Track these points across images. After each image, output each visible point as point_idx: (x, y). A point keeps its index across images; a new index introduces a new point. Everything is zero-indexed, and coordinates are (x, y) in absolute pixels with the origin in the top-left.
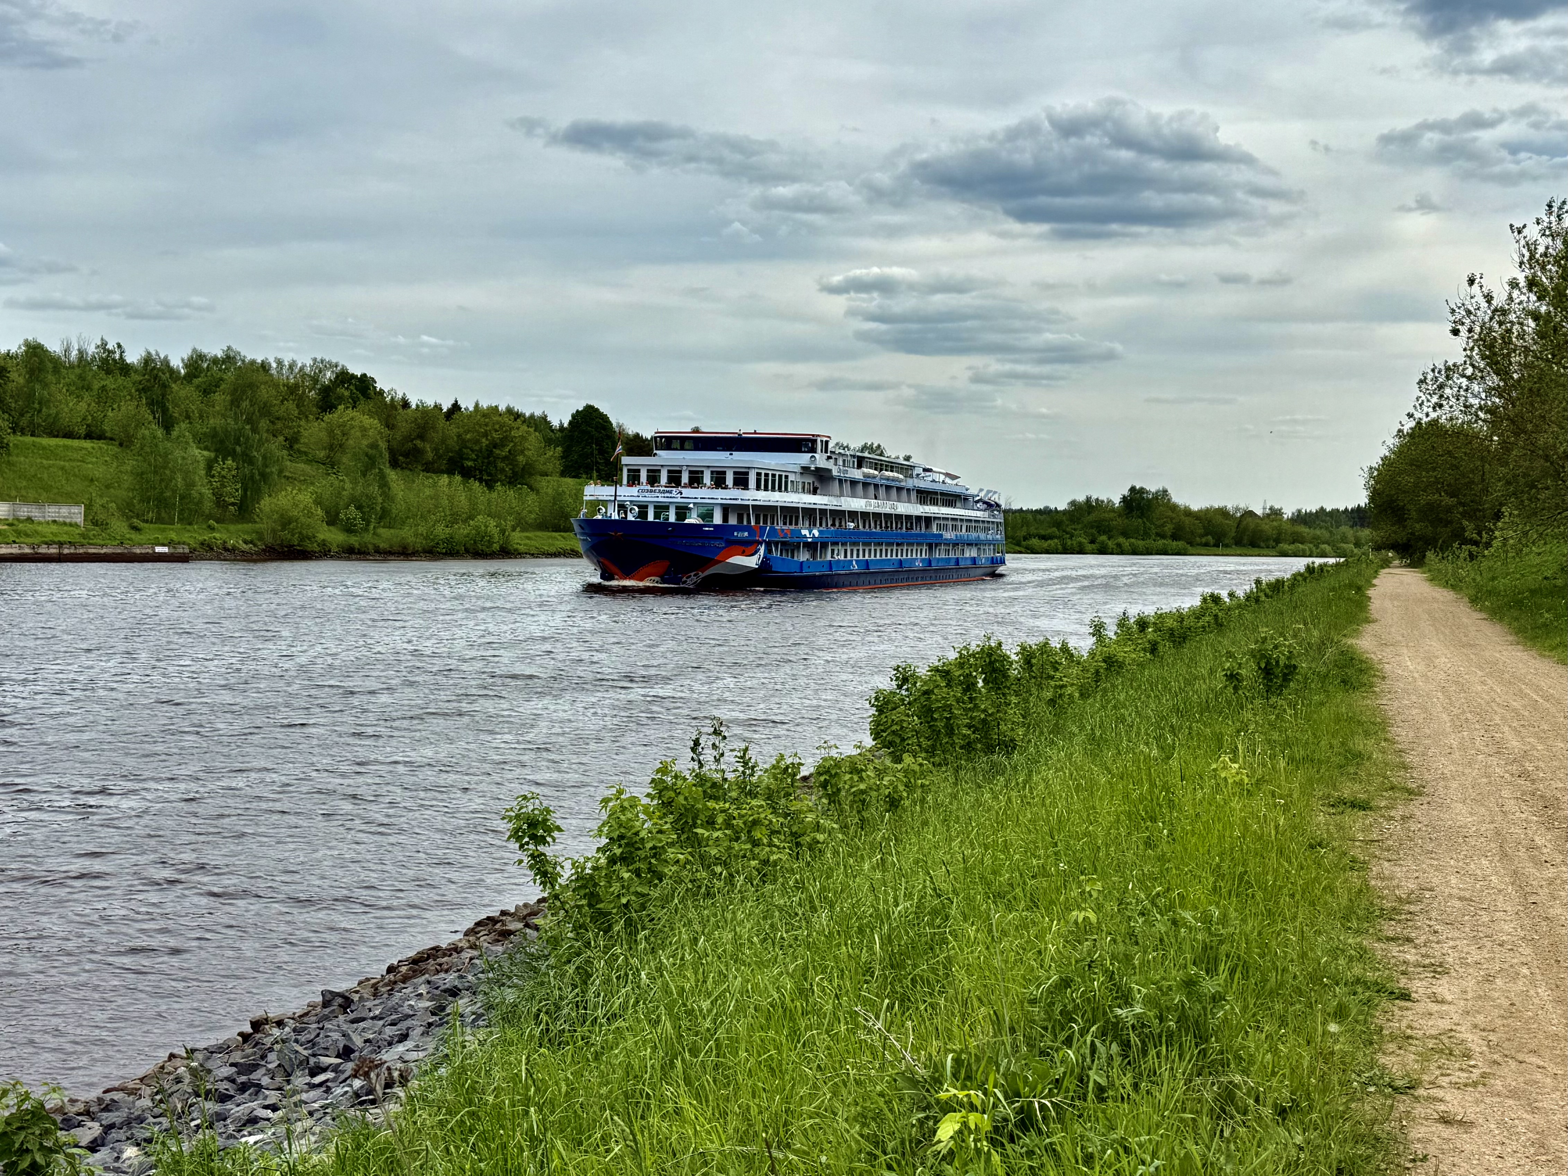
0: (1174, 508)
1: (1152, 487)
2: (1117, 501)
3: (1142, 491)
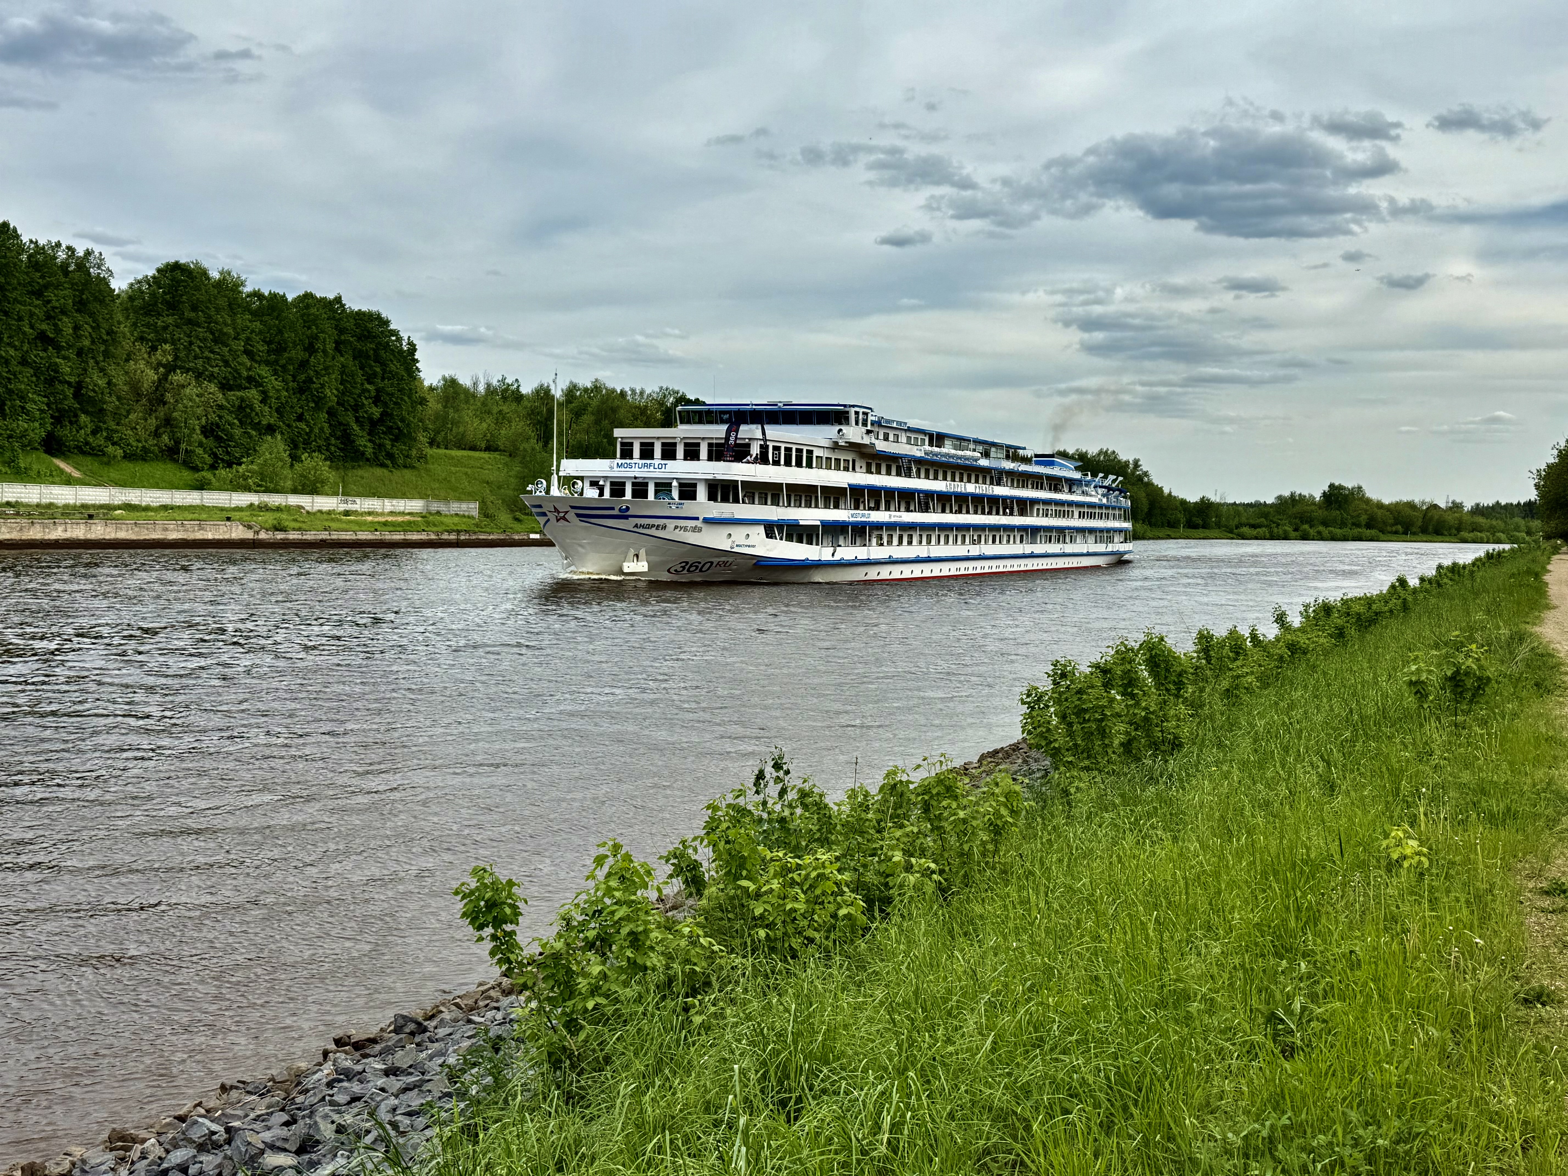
0: (1368, 501)
1: (1349, 484)
2: (1318, 496)
3: (1340, 487)
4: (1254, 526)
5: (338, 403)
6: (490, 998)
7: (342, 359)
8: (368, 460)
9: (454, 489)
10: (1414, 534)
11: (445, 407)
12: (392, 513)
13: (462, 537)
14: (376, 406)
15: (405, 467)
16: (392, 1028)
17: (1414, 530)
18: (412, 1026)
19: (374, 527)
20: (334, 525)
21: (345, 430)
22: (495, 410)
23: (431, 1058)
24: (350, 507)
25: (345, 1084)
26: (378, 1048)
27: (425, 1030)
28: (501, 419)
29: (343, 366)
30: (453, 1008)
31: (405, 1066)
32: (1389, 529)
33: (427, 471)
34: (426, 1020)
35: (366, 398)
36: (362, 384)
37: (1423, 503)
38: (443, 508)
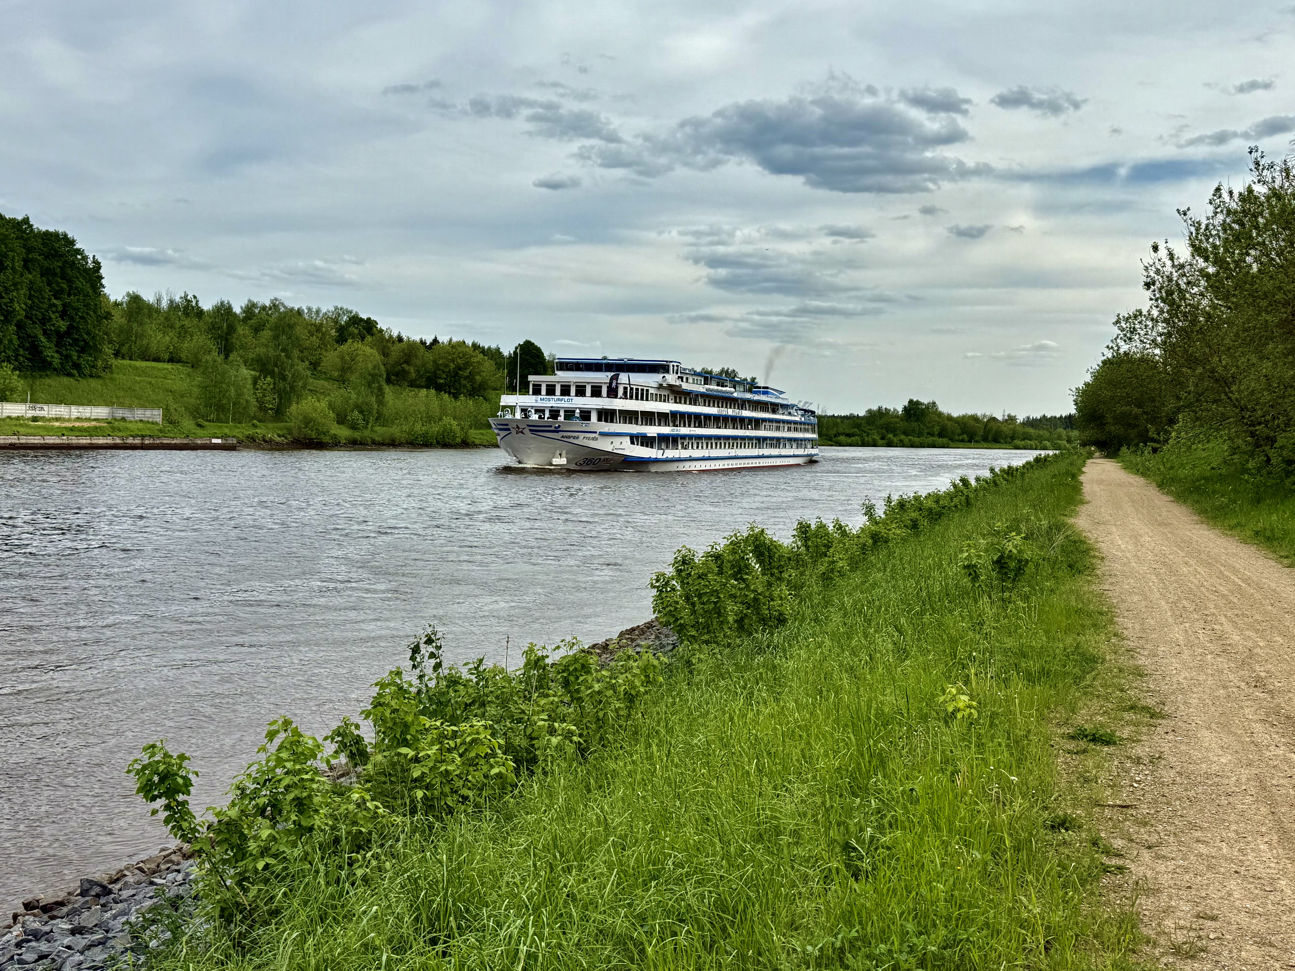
0: (940, 414)
1: (925, 400)
2: (900, 410)
3: (918, 403)
4: (848, 435)
5: (26, 317)
6: (171, 861)
7: (30, 276)
8: (55, 369)
9: (139, 398)
10: (977, 442)
11: (129, 321)
12: (78, 419)
13: (147, 442)
14: (63, 320)
15: (91, 376)
16: (79, 891)
17: (977, 439)
18: (97, 889)
19: (62, 432)
20: (22, 430)
21: (33, 342)
22: (178, 324)
23: (115, 917)
24: (38, 413)
25: (33, 944)
26: (65, 910)
27: (110, 892)
28: (183, 333)
29: (31, 282)
30: (137, 871)
31: (90, 926)
32: (957, 437)
33: (112, 379)
34: (111, 883)
35: (53, 312)
36: (49, 300)
37: (985, 416)
38: (127, 414)
